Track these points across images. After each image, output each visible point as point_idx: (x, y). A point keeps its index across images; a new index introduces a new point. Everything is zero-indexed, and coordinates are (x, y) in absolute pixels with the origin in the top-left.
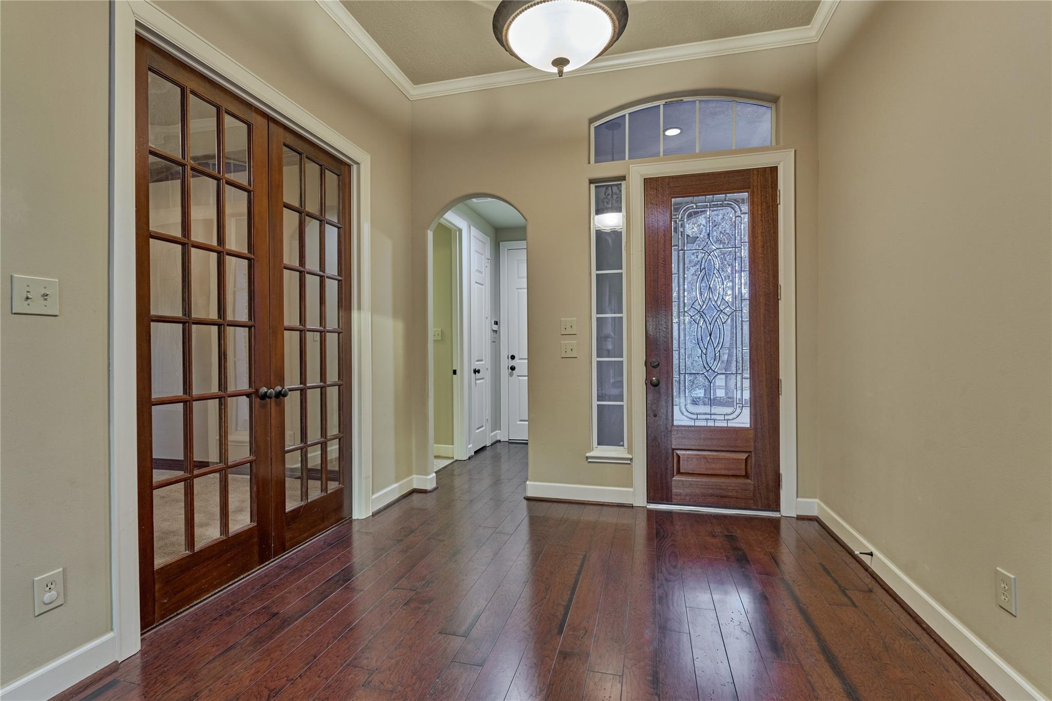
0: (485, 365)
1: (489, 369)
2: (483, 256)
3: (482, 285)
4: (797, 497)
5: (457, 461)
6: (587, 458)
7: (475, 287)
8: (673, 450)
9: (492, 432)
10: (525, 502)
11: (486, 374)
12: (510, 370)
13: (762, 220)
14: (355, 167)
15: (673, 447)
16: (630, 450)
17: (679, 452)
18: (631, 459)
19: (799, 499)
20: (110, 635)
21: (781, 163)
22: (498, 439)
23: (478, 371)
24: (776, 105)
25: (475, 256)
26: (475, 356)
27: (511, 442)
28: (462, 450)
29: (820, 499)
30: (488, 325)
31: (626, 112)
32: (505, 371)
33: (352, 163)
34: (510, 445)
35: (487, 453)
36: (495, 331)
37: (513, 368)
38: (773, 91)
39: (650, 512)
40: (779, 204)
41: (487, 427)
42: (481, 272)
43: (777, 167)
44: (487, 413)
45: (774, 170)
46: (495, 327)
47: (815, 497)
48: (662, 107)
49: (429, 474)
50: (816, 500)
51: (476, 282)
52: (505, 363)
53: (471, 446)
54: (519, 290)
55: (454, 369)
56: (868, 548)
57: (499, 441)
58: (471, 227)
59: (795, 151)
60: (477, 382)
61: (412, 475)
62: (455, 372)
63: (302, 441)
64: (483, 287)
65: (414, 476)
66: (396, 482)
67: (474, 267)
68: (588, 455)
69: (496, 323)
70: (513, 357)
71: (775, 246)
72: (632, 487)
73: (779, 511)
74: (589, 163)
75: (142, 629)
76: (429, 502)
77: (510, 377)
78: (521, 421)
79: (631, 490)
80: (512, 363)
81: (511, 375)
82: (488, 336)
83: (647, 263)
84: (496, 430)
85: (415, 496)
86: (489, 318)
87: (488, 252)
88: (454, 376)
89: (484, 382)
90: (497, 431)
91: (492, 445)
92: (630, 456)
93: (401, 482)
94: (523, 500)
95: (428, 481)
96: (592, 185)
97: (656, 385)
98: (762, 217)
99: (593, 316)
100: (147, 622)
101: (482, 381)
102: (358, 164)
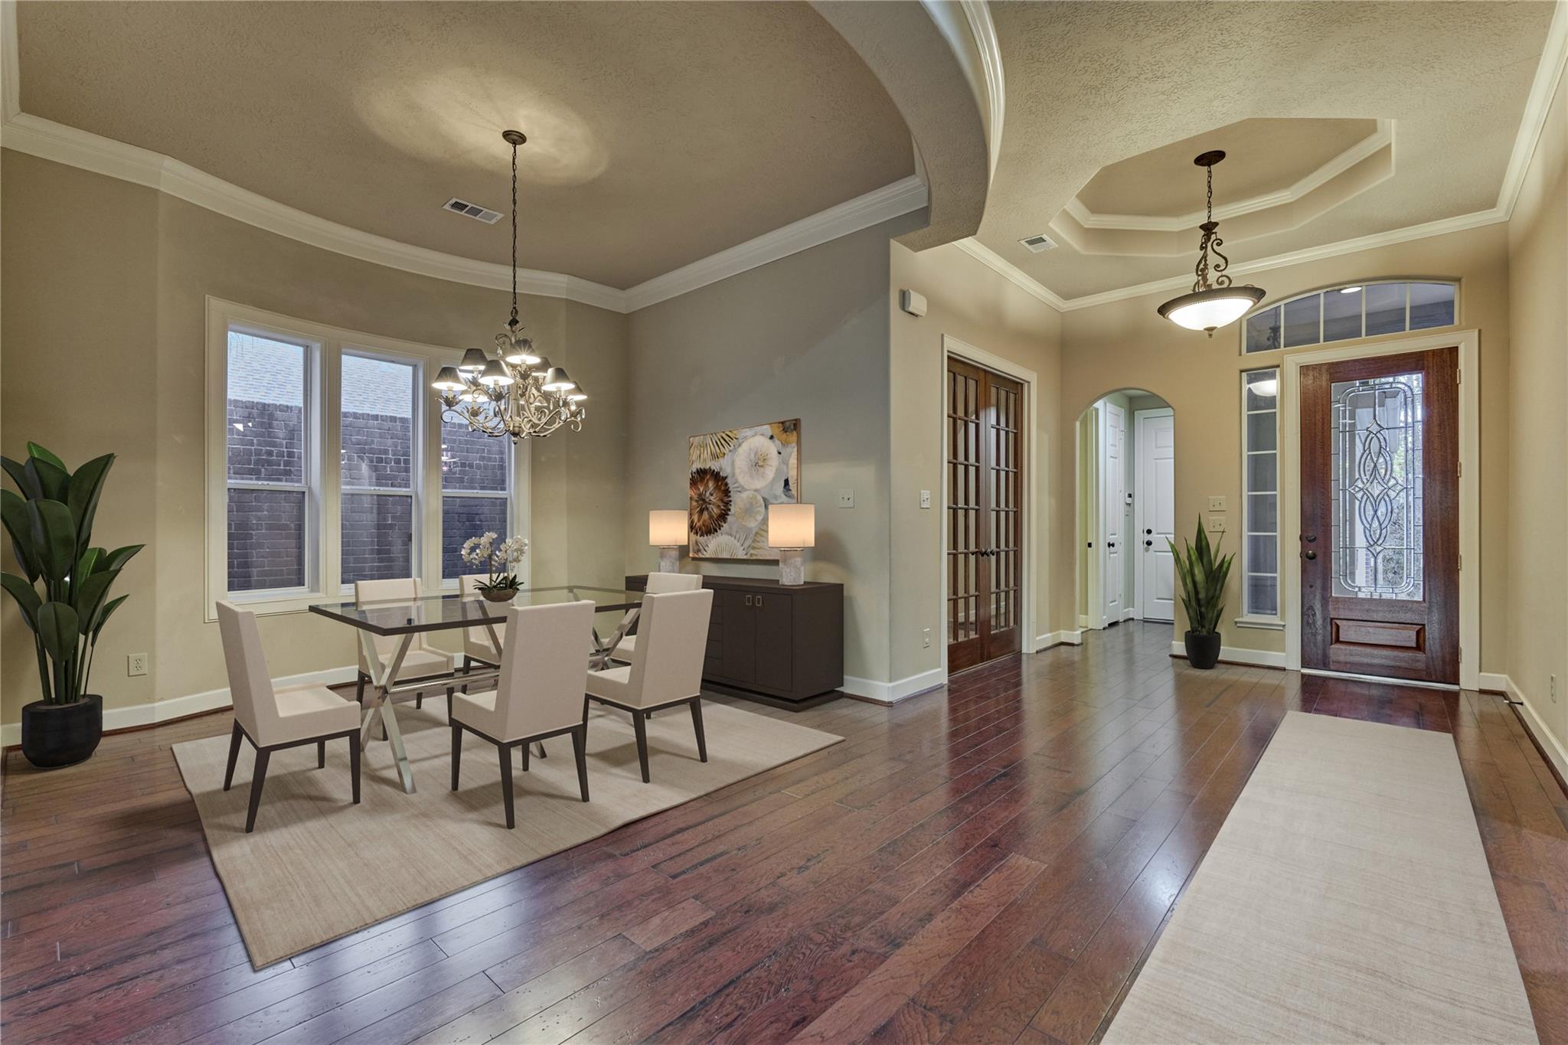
0: (1119, 538)
1: (1123, 544)
2: (1117, 429)
3: (1116, 458)
4: (1480, 671)
5: (1091, 629)
6: (1236, 623)
7: (1110, 461)
8: (1332, 619)
9: (1125, 608)
10: (1170, 659)
11: (1120, 548)
12: (1146, 545)
13: (1438, 400)
14: (1026, 385)
15: (1332, 616)
16: (1283, 618)
17: (1338, 622)
18: (1284, 626)
19: (1482, 674)
20: (939, 670)
21: (1463, 343)
22: (1131, 617)
23: (1113, 545)
24: (1460, 285)
25: (1110, 430)
26: (1110, 531)
27: (1146, 621)
28: (1096, 619)
29: (1509, 676)
30: (1122, 498)
31: (1282, 303)
32: (1139, 546)
33: (1022, 382)
34: (1145, 624)
35: (1121, 627)
36: (1129, 504)
37: (1149, 543)
38: (1455, 274)
39: (1303, 676)
40: (1460, 383)
41: (1120, 602)
42: (1115, 446)
43: (1457, 347)
44: (1121, 588)
45: (1453, 351)
46: (1129, 500)
47: (1504, 673)
48: (1322, 296)
49: (1075, 630)
50: (1505, 676)
51: (1112, 457)
52: (1140, 538)
53: (1105, 617)
54: (1157, 461)
55: (1089, 542)
56: (1519, 698)
57: (1133, 619)
58: (1108, 404)
59: (1480, 331)
60: (1111, 555)
61: (1060, 629)
62: (1090, 545)
63: (997, 588)
64: (1117, 460)
65: (1062, 631)
66: (1051, 632)
67: (1110, 441)
68: (1236, 620)
69: (1130, 496)
70: (1149, 532)
71: (1454, 423)
72: (1284, 651)
73: (1459, 684)
74: (1240, 355)
75: (949, 673)
76: (1076, 654)
77: (1145, 553)
78: (1158, 599)
79: (1284, 654)
80: (1148, 538)
81: (1147, 550)
82: (1121, 508)
83: (1304, 442)
84: (1128, 607)
85: (1063, 648)
86: (1123, 491)
87: (1122, 424)
88: (1089, 548)
89: (1119, 555)
90: (1130, 609)
91: (1124, 621)
92: (1284, 624)
93: (1054, 633)
94: (1169, 657)
95: (1075, 636)
96: (1243, 374)
97: (1313, 557)
98: (1438, 397)
99: (1243, 493)
100: (952, 669)
101: (1115, 555)
102: (1029, 382)
